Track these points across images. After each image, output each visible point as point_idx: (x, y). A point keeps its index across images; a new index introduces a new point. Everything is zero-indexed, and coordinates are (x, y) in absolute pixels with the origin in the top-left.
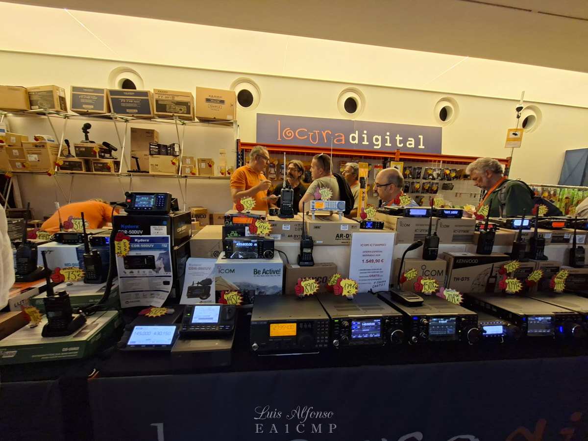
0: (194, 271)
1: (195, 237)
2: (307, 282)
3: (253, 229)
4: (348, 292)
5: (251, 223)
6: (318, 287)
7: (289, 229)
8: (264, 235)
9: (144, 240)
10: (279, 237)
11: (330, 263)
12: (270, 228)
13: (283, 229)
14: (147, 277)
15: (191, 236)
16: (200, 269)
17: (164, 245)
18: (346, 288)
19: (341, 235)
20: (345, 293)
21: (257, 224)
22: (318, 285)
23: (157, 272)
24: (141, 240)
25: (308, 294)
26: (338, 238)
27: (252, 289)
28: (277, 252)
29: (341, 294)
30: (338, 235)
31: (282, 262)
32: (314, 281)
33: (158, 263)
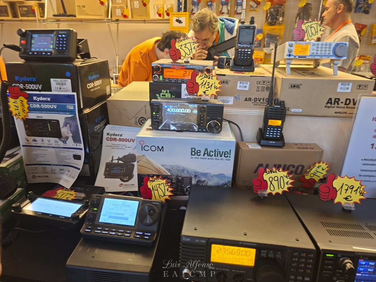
0: (113, 142)
1: (115, 97)
2: (273, 175)
3: (193, 88)
4: (346, 199)
5: (190, 78)
6: (291, 183)
7: (247, 89)
8: (208, 98)
9: (44, 99)
10: (231, 100)
11: (310, 145)
12: (218, 86)
13: (238, 88)
14: (53, 147)
15: (110, 95)
16: (120, 140)
17: (70, 107)
18: (344, 191)
19: (337, 101)
20: (339, 199)
21: (198, 80)
22: (291, 181)
23: (64, 142)
24: (41, 99)
25: (274, 193)
26: (329, 105)
27: (187, 175)
28: (227, 123)
29: (333, 200)
30: (330, 99)
31: (234, 140)
32: (285, 173)
33: (65, 131)
